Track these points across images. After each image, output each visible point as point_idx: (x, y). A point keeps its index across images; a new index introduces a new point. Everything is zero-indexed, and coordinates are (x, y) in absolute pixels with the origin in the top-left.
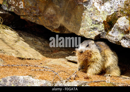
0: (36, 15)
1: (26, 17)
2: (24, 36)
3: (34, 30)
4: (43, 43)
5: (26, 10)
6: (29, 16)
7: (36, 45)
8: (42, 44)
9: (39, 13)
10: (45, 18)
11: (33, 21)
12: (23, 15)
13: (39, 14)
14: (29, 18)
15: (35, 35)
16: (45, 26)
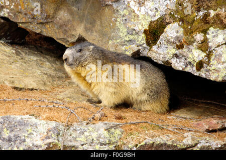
0: (41, 21)
1: (27, 25)
2: (24, 54)
3: (39, 45)
4: (53, 64)
5: (26, 14)
6: (31, 23)
7: (42, 67)
8: (52, 66)
9: (46, 18)
10: (56, 27)
11: (38, 31)
12: (22, 21)
13: (45, 21)
14: (31, 26)
15: (42, 52)
16: (55, 39)
